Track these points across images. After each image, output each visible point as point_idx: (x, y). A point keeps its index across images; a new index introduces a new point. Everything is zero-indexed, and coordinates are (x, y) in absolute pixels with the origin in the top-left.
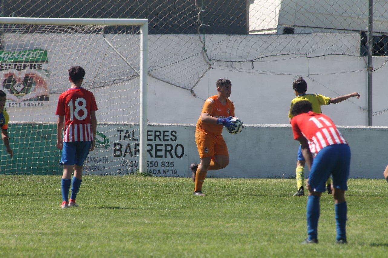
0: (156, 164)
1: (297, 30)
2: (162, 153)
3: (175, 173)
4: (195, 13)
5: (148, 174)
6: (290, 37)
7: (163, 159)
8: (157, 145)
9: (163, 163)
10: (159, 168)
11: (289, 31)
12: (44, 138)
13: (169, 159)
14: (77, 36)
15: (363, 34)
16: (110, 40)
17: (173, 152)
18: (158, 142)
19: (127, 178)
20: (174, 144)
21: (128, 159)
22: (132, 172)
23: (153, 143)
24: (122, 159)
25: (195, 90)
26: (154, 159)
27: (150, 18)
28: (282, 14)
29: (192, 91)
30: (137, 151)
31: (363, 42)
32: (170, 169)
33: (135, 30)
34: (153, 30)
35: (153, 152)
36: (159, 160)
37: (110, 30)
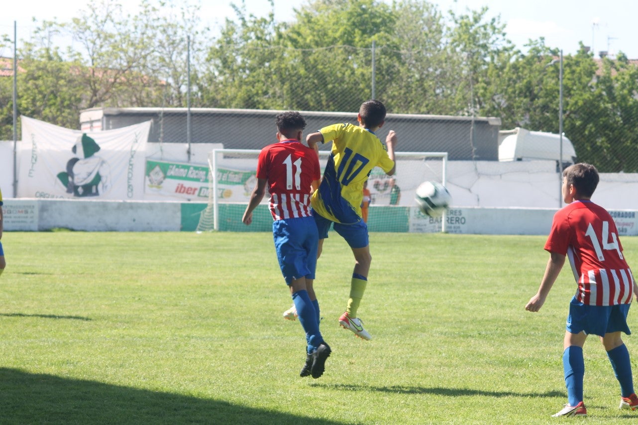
0: (450, 227)
1: (523, 159)
2: (454, 222)
3: (461, 232)
4: (472, 150)
5: (447, 232)
6: (520, 163)
7: (455, 225)
8: (452, 218)
9: (454, 227)
10: (453, 229)
11: (519, 160)
12: (394, 214)
13: (457, 225)
14: (411, 162)
15: (557, 162)
16: (428, 164)
17: (460, 221)
18: (452, 216)
19: (436, 234)
20: (460, 217)
21: (437, 225)
22: (439, 231)
23: (450, 216)
24: (433, 225)
25: (472, 189)
26: (450, 225)
27: (448, 152)
28: (517, 151)
29: (469, 190)
30: (441, 221)
31: (558, 165)
32: (458, 230)
33: (440, 159)
34: (450, 158)
35: (450, 221)
36: (453, 225)
37: (428, 158)
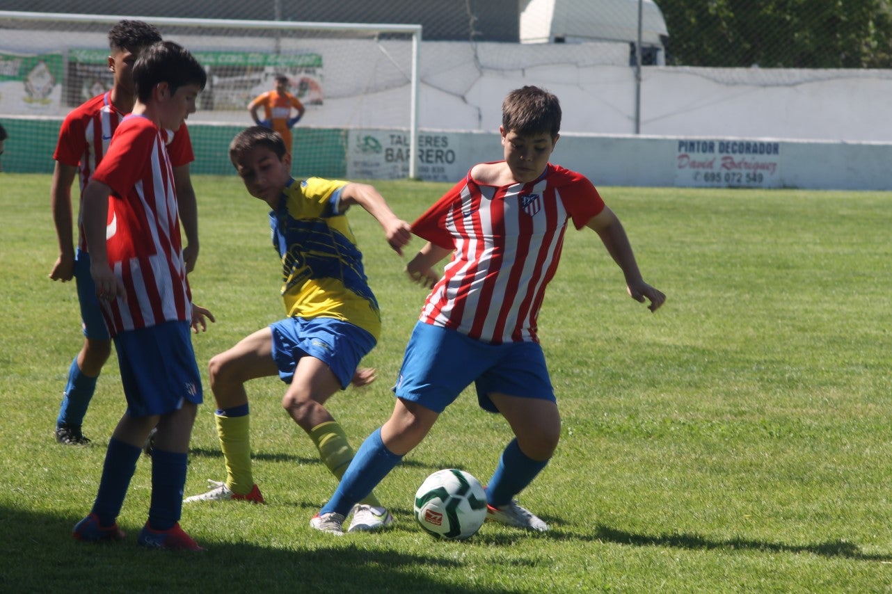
0: (425, 170)
1: (568, 39)
2: (433, 159)
3: (446, 179)
4: (468, 21)
5: (418, 179)
6: (560, 46)
7: (434, 165)
8: (428, 151)
9: (434, 170)
10: (430, 173)
11: (559, 40)
12: (317, 142)
13: (439, 164)
14: (351, 42)
15: (632, 45)
16: (383, 47)
17: (444, 158)
18: (429, 147)
19: (398, 183)
20: (445, 150)
21: (400, 164)
22: (403, 176)
23: (425, 149)
24: (393, 164)
25: (468, 97)
26: (425, 165)
27: (423, 25)
28: (555, 24)
29: (463, 98)
30: (408, 156)
31: (633, 52)
32: (440, 174)
33: (407, 36)
34: (427, 36)
35: (424, 158)
36: (430, 166)
37: (384, 36)
